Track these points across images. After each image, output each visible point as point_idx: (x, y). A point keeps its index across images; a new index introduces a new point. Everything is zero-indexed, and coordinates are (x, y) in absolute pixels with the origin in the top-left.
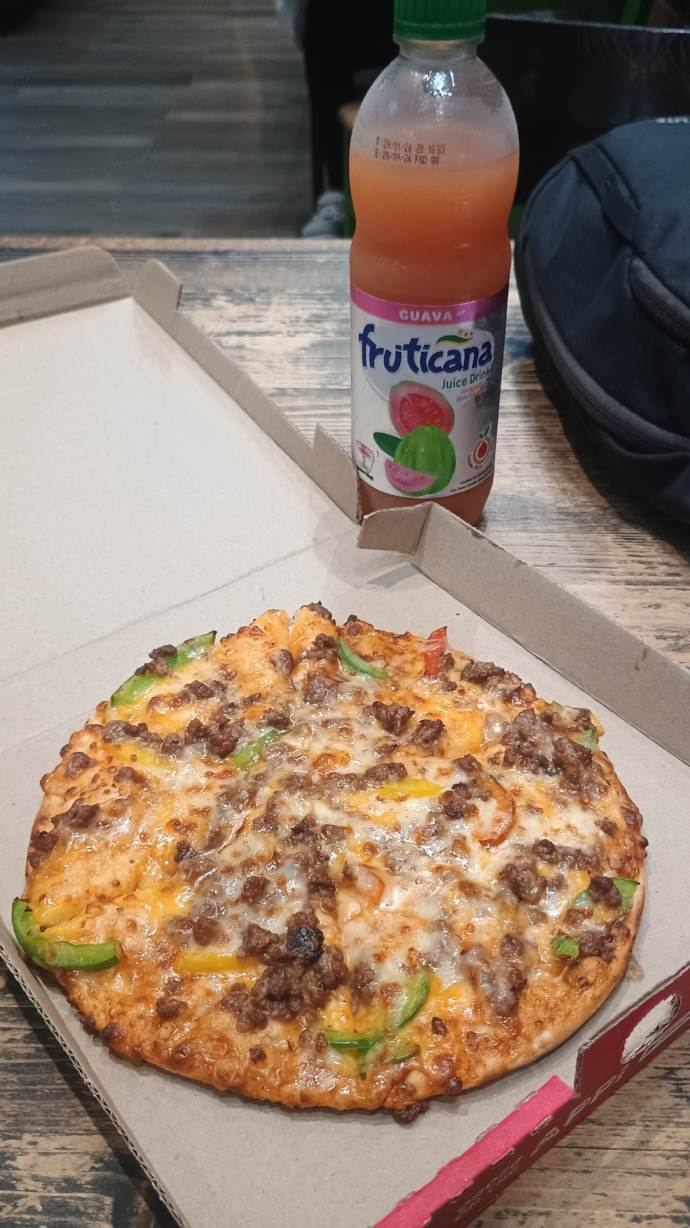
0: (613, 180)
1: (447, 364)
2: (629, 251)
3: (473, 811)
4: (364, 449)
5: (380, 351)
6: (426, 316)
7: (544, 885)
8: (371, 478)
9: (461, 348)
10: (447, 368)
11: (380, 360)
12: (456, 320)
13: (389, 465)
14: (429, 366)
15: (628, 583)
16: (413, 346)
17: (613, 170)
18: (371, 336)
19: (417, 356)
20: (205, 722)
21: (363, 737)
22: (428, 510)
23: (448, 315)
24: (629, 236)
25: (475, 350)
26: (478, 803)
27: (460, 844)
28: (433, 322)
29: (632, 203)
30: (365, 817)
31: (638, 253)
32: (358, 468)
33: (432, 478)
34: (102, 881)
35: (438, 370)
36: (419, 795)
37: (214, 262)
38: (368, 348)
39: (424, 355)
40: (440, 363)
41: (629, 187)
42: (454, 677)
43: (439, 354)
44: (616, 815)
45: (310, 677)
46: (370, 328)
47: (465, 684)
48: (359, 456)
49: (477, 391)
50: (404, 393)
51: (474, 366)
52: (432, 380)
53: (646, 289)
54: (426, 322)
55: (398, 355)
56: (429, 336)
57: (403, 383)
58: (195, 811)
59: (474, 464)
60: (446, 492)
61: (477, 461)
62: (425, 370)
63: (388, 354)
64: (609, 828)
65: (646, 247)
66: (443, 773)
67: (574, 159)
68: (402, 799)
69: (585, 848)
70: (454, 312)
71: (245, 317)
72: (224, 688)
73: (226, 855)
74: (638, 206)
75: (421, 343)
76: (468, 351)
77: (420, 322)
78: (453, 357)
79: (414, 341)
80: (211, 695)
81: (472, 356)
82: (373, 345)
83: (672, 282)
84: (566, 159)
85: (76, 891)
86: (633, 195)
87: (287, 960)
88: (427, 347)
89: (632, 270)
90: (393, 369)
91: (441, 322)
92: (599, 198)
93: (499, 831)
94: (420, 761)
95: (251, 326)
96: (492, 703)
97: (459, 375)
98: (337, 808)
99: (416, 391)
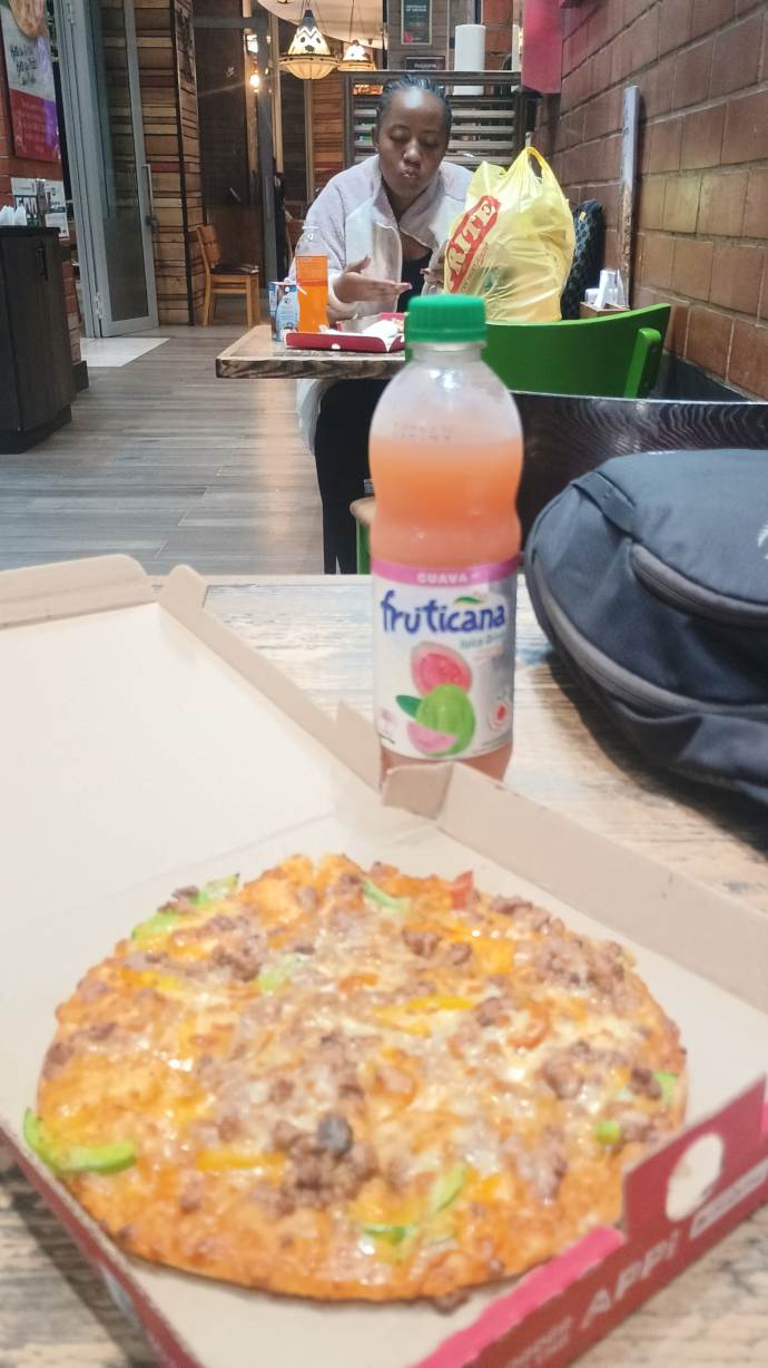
0: (610, 491)
1: (466, 623)
2: (628, 540)
3: (506, 1020)
4: (386, 715)
5: (401, 614)
6: (443, 578)
7: (582, 1081)
8: (393, 742)
9: (477, 608)
10: (464, 628)
11: (400, 622)
12: (470, 582)
13: (411, 728)
14: (446, 626)
15: (653, 841)
16: (431, 607)
17: (610, 484)
18: (392, 602)
19: (436, 617)
20: (229, 950)
21: (391, 962)
22: (450, 771)
23: (463, 578)
24: (627, 527)
25: (489, 612)
26: (511, 1013)
27: (494, 1048)
28: (449, 585)
29: (630, 504)
30: (396, 1028)
31: (636, 540)
32: (381, 736)
33: (453, 737)
34: (120, 1090)
35: (455, 630)
36: (451, 1007)
37: (236, 593)
38: (389, 614)
39: (442, 616)
40: (457, 623)
41: (625, 495)
42: (482, 909)
43: (455, 615)
44: (651, 1022)
45: (335, 910)
46: (390, 594)
47: (494, 916)
48: (382, 723)
49: (494, 652)
50: (424, 653)
51: (490, 626)
52: (451, 641)
53: (645, 567)
54: (443, 585)
55: (418, 617)
56: (447, 598)
57: (424, 644)
58: (218, 1027)
59: (494, 726)
60: (468, 753)
61: (496, 724)
62: (443, 628)
63: (408, 617)
64: (647, 1033)
65: (644, 534)
66: (474, 990)
67: (576, 486)
68: (433, 1011)
69: (622, 1049)
70: (468, 575)
71: (265, 635)
72: (247, 923)
73: (250, 1064)
74: (634, 504)
75: (439, 604)
76: (484, 612)
77: (437, 585)
78: (469, 618)
79: (432, 602)
80: (234, 927)
81: (487, 618)
82: (393, 610)
83: (670, 559)
84: (569, 487)
85: (92, 1098)
86: (629, 499)
87: (318, 1153)
88: (445, 608)
89: (632, 555)
90: (413, 630)
91: (458, 584)
92: (599, 507)
93: (533, 1034)
94: (450, 981)
95: (271, 642)
96: (521, 932)
97: (475, 635)
98: (365, 1020)
99: (434, 651)
